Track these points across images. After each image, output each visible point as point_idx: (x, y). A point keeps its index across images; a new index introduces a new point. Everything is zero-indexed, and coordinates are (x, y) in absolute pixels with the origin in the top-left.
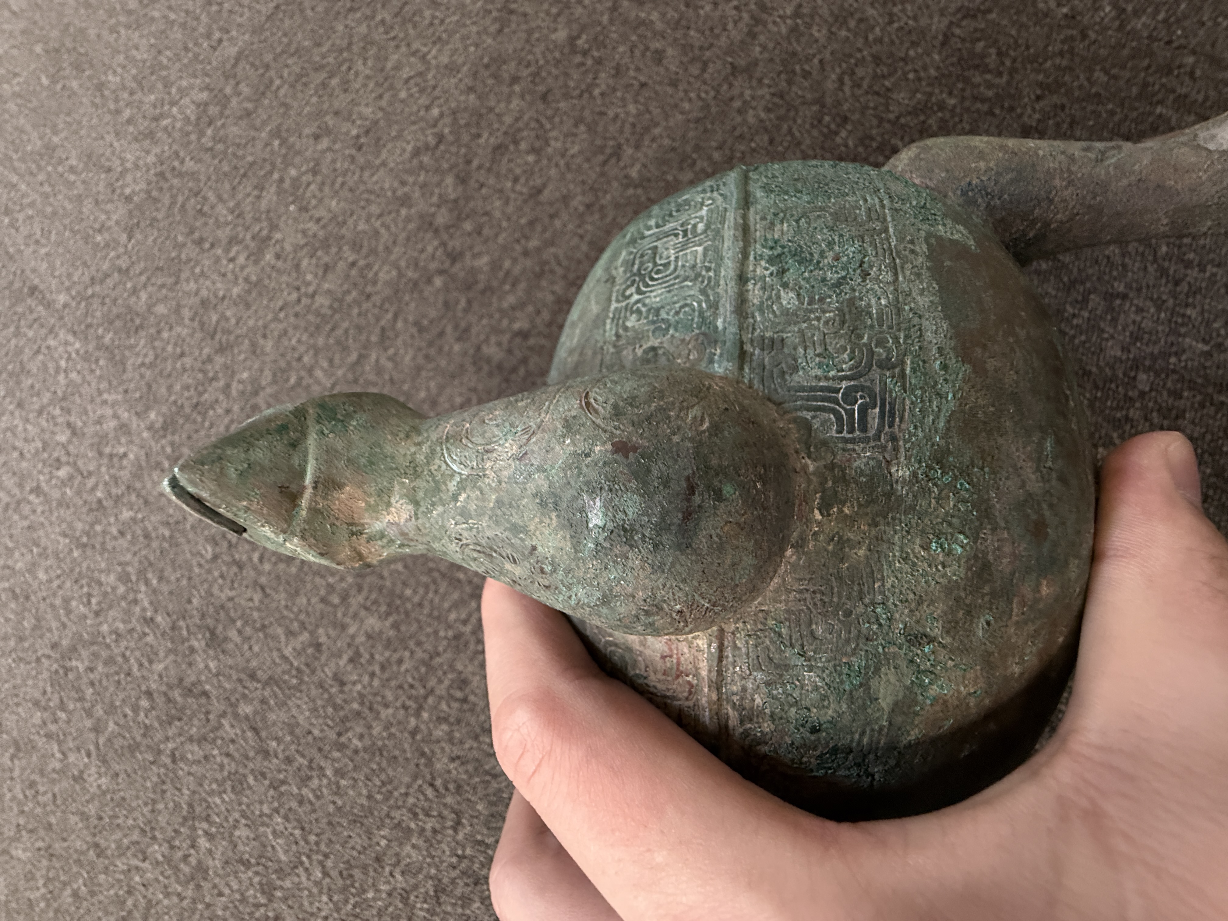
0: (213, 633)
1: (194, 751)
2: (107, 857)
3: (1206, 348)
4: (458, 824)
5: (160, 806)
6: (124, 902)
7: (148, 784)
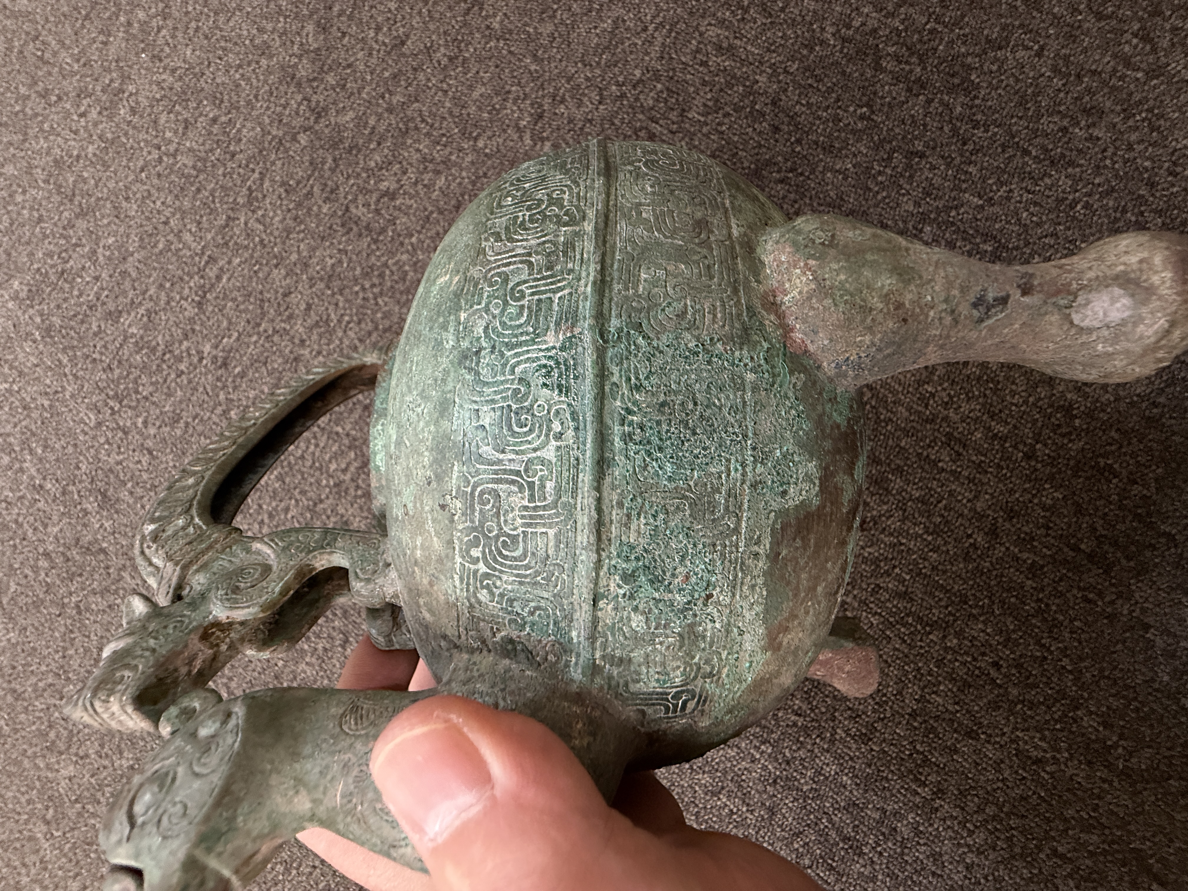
0: (104, 495)
1: (97, 603)
2: (24, 699)
3: (981, 202)
4: (346, 641)
5: (71, 652)
6: (47, 734)
7: (57, 634)
